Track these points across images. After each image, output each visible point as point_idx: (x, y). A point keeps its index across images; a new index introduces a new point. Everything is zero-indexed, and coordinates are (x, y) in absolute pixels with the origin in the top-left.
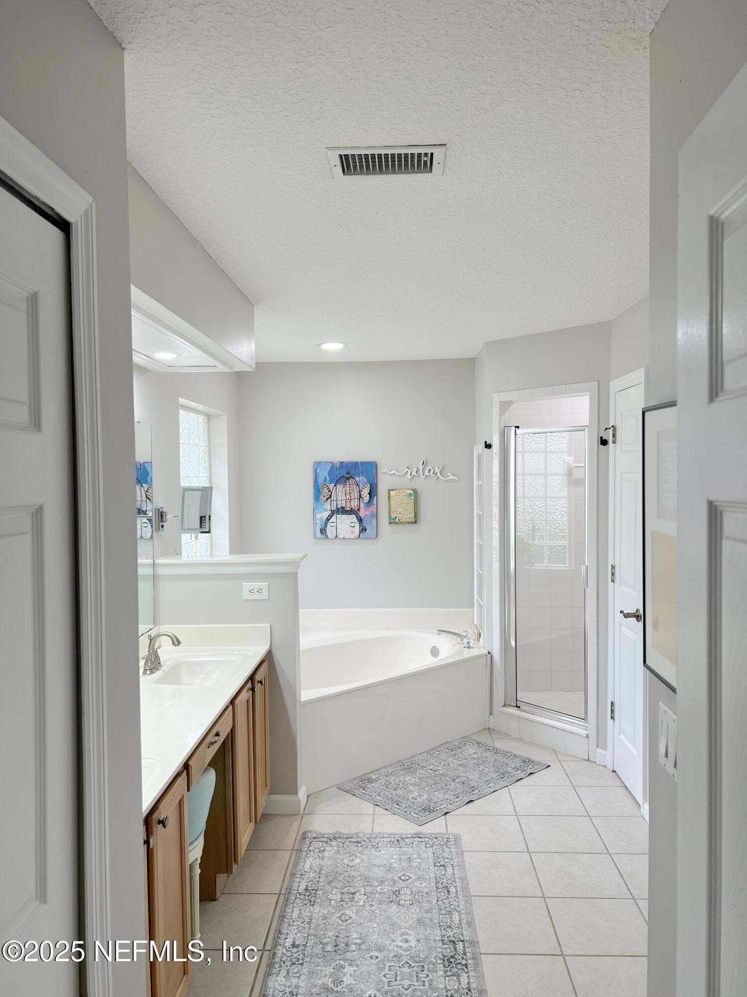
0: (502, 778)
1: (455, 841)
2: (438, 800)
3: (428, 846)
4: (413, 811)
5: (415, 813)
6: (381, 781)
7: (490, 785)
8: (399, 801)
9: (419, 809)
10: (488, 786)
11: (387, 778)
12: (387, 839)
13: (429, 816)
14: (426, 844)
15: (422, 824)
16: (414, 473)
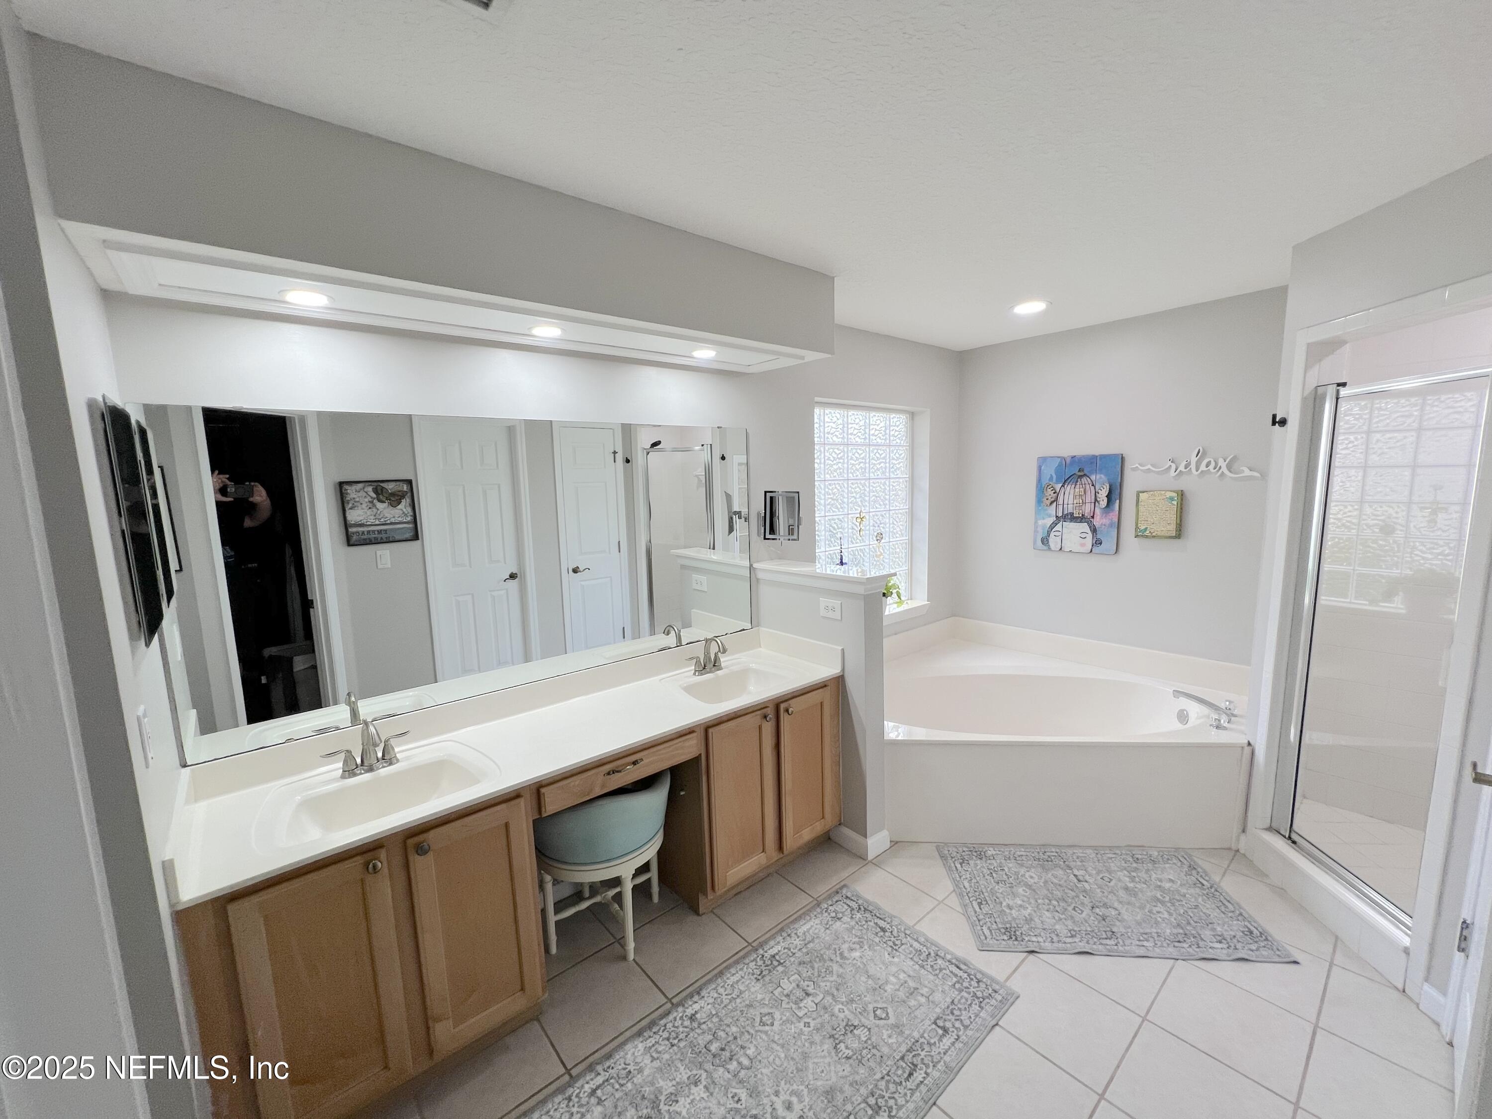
0: (1179, 942)
1: (1001, 1001)
2: (1040, 926)
3: (957, 986)
4: (989, 924)
5: (989, 928)
6: (993, 861)
7: (1145, 943)
8: (986, 901)
9: (1000, 926)
10: (1140, 943)
11: (1003, 861)
12: (918, 945)
13: (1004, 943)
14: (958, 982)
15: (984, 949)
16: (1182, 468)
